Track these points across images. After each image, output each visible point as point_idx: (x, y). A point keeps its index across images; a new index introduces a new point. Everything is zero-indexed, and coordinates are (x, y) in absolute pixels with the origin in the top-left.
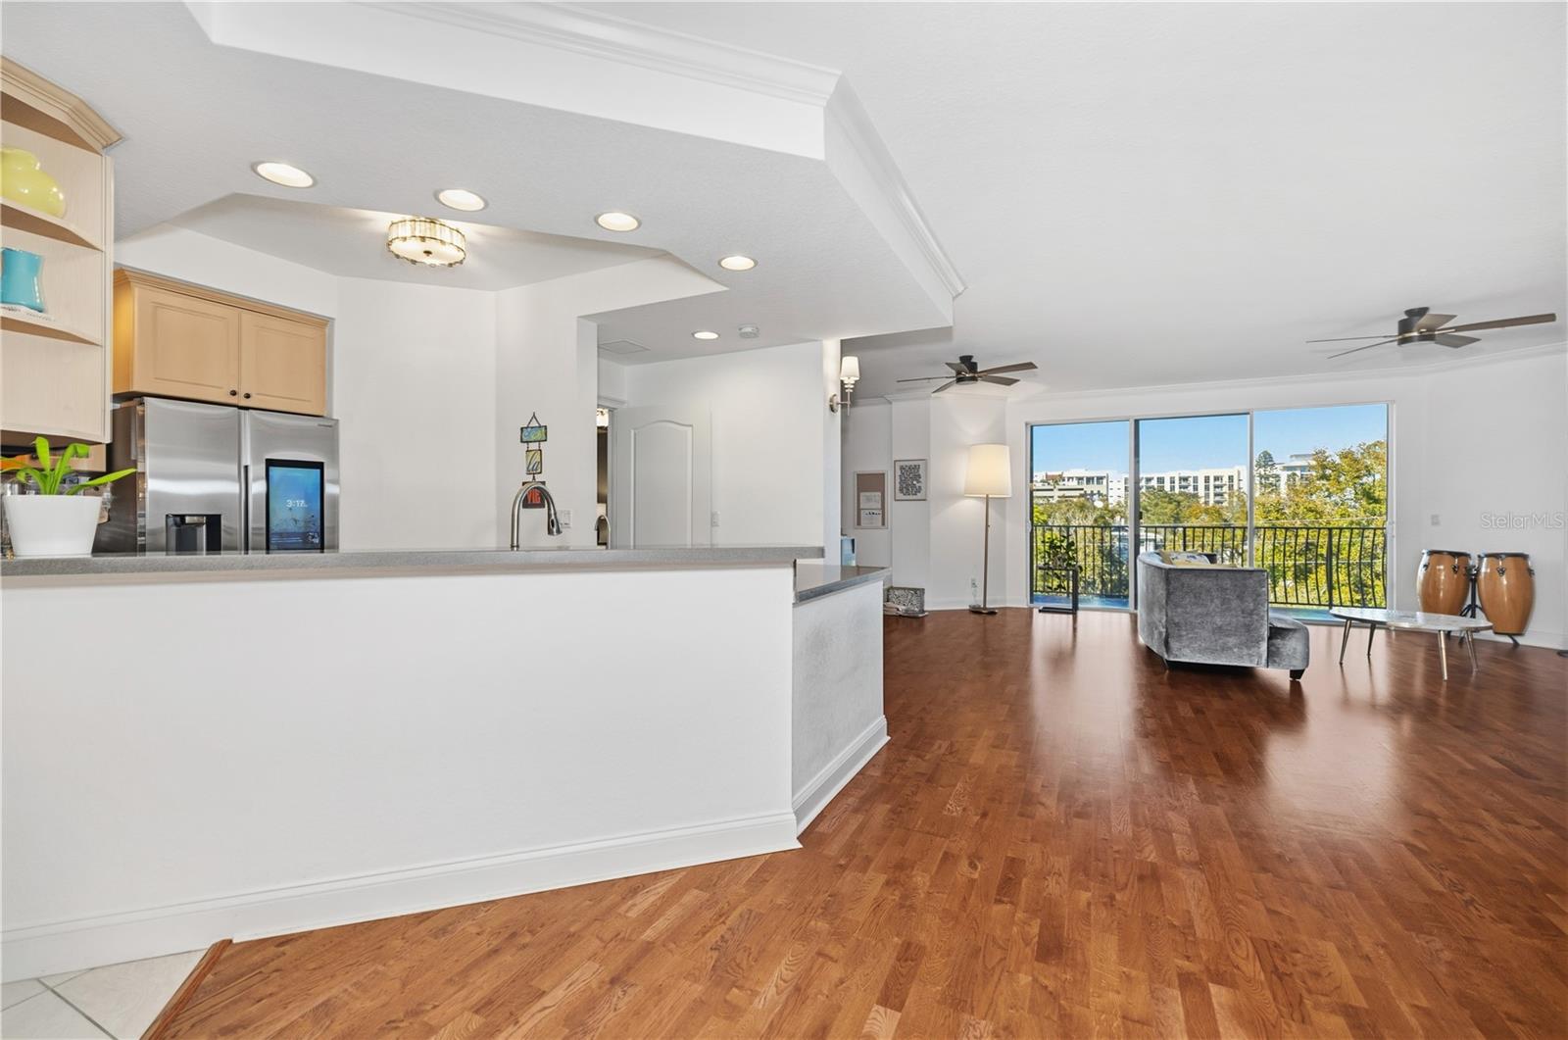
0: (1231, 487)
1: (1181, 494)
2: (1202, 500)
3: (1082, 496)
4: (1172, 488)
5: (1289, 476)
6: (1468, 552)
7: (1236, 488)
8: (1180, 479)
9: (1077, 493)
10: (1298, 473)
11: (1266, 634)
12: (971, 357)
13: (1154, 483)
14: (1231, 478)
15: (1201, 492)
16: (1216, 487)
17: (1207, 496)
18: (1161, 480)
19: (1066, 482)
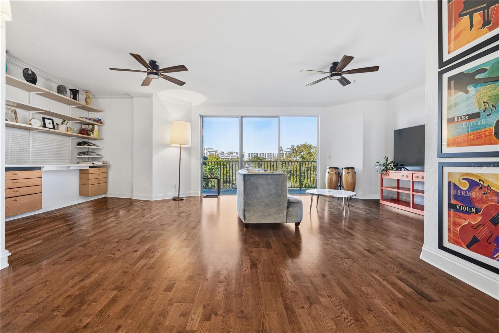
0: (273, 156)
1: (262, 158)
2: (267, 159)
3: (237, 158)
4: (260, 156)
5: (286, 153)
6: (339, 167)
7: (274, 156)
8: (262, 154)
9: (236, 157)
10: (288, 152)
11: (286, 205)
12: (155, 62)
13: (256, 155)
14: (273, 154)
15: (267, 157)
16: (270, 156)
17: (268, 158)
18: (257, 154)
19: (233, 154)
